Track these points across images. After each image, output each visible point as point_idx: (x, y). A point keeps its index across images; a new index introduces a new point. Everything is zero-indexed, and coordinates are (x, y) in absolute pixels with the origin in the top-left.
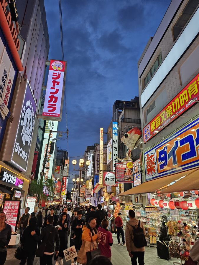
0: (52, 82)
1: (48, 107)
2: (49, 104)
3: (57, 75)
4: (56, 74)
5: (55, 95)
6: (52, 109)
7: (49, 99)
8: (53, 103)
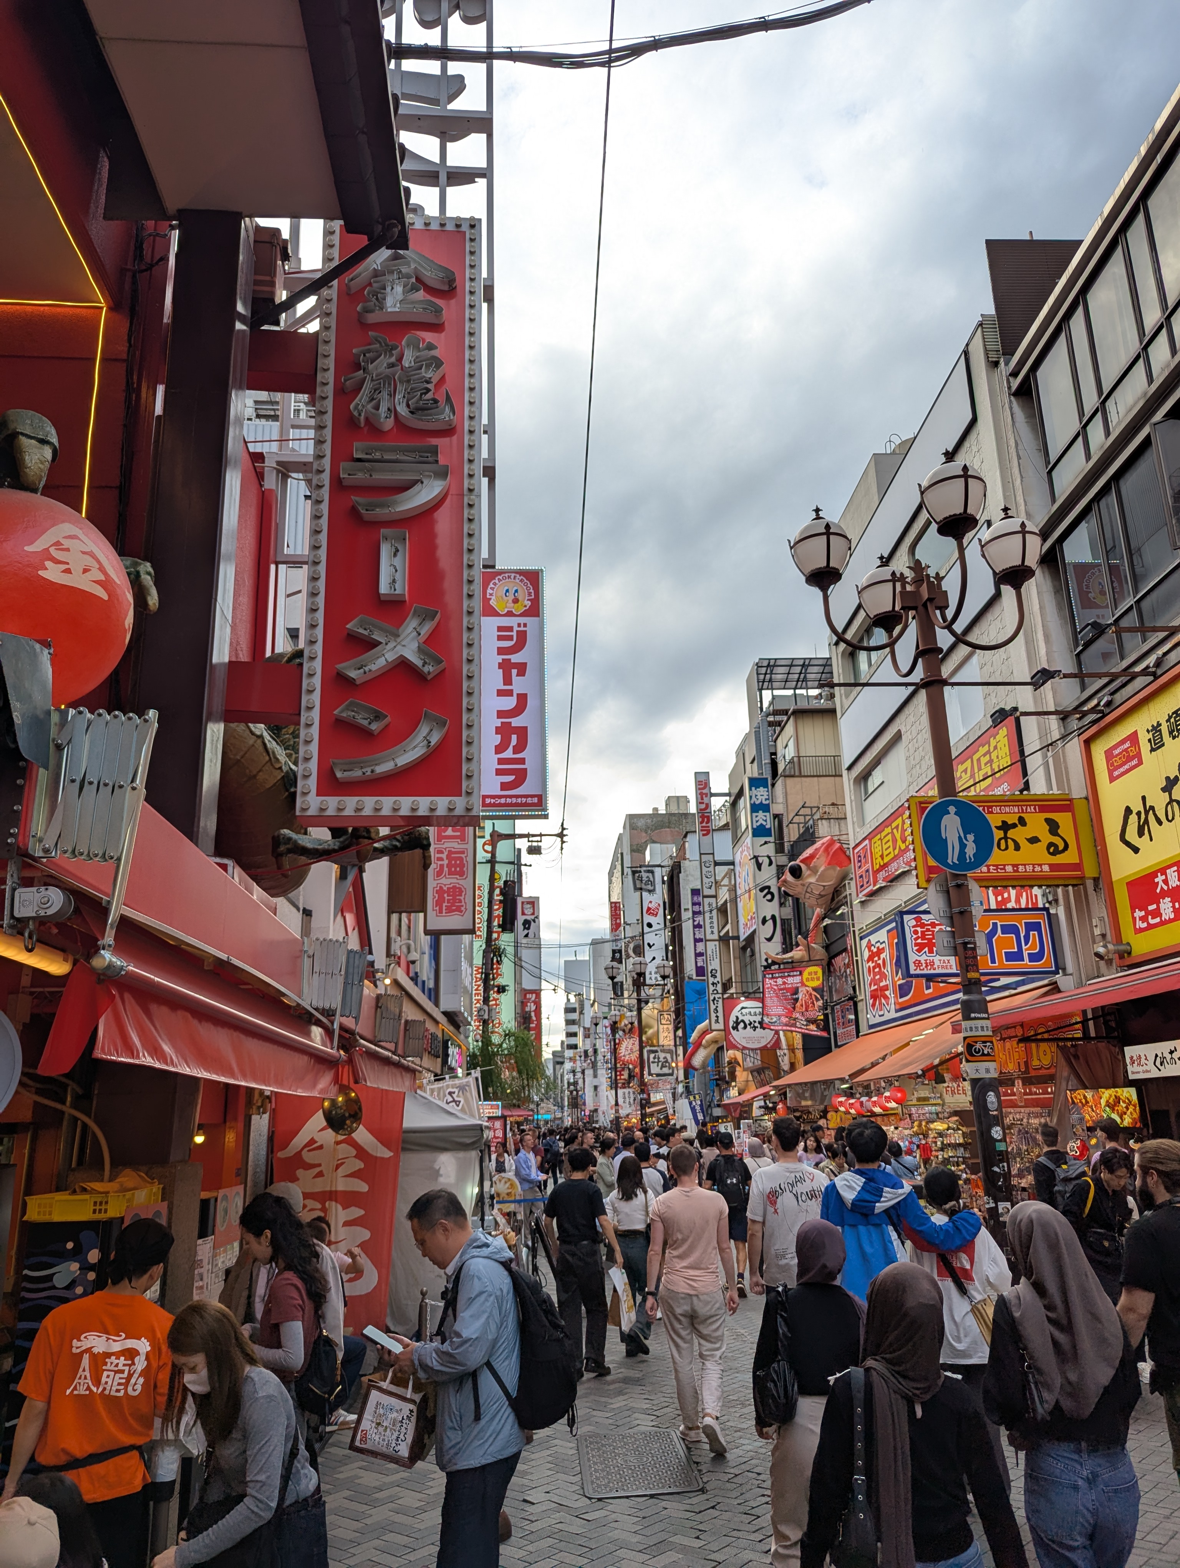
0: (500, 666)
1: (499, 772)
2: (501, 761)
3: (514, 634)
4: (510, 629)
5: (516, 722)
6: (512, 778)
7: (498, 739)
8: (514, 753)
